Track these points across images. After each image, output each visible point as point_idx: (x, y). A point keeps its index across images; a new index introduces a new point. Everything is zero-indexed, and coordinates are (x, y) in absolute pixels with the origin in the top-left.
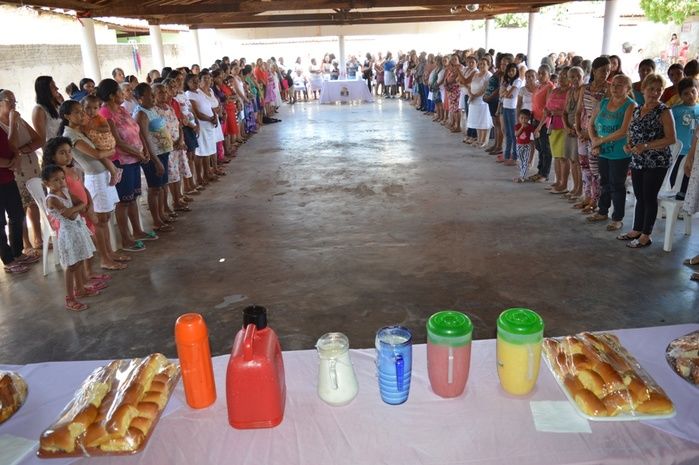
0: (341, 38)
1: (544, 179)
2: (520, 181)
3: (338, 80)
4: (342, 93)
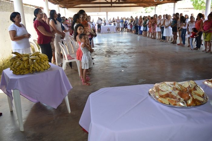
0: (107, 13)
1: (199, 49)
2: (192, 50)
3: (106, 26)
4: (108, 30)
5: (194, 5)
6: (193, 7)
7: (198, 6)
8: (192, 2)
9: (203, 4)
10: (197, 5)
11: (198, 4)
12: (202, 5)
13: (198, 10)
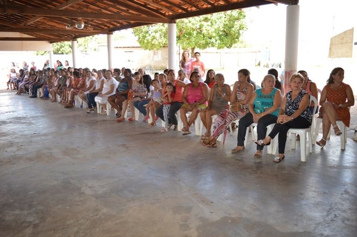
5: (140, 42)
6: (139, 45)
7: (148, 43)
8: (138, 37)
9: (155, 40)
10: (145, 41)
11: (147, 40)
12: (153, 43)
13: (148, 50)
